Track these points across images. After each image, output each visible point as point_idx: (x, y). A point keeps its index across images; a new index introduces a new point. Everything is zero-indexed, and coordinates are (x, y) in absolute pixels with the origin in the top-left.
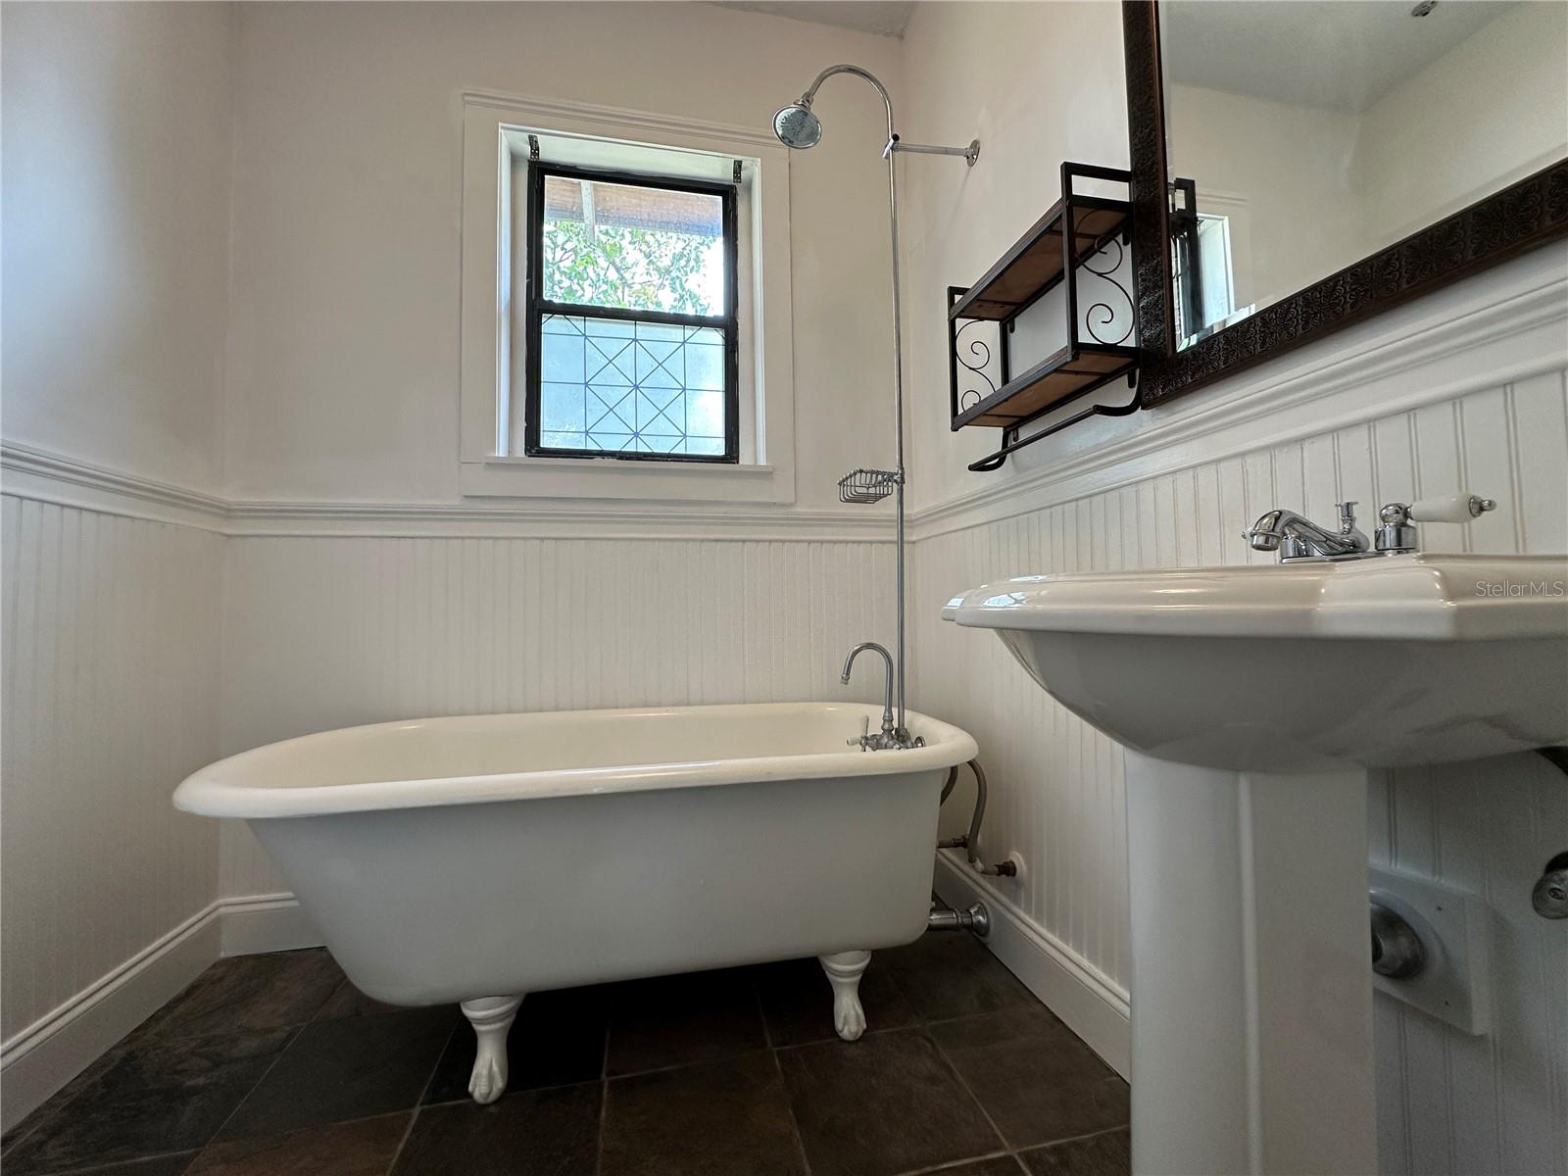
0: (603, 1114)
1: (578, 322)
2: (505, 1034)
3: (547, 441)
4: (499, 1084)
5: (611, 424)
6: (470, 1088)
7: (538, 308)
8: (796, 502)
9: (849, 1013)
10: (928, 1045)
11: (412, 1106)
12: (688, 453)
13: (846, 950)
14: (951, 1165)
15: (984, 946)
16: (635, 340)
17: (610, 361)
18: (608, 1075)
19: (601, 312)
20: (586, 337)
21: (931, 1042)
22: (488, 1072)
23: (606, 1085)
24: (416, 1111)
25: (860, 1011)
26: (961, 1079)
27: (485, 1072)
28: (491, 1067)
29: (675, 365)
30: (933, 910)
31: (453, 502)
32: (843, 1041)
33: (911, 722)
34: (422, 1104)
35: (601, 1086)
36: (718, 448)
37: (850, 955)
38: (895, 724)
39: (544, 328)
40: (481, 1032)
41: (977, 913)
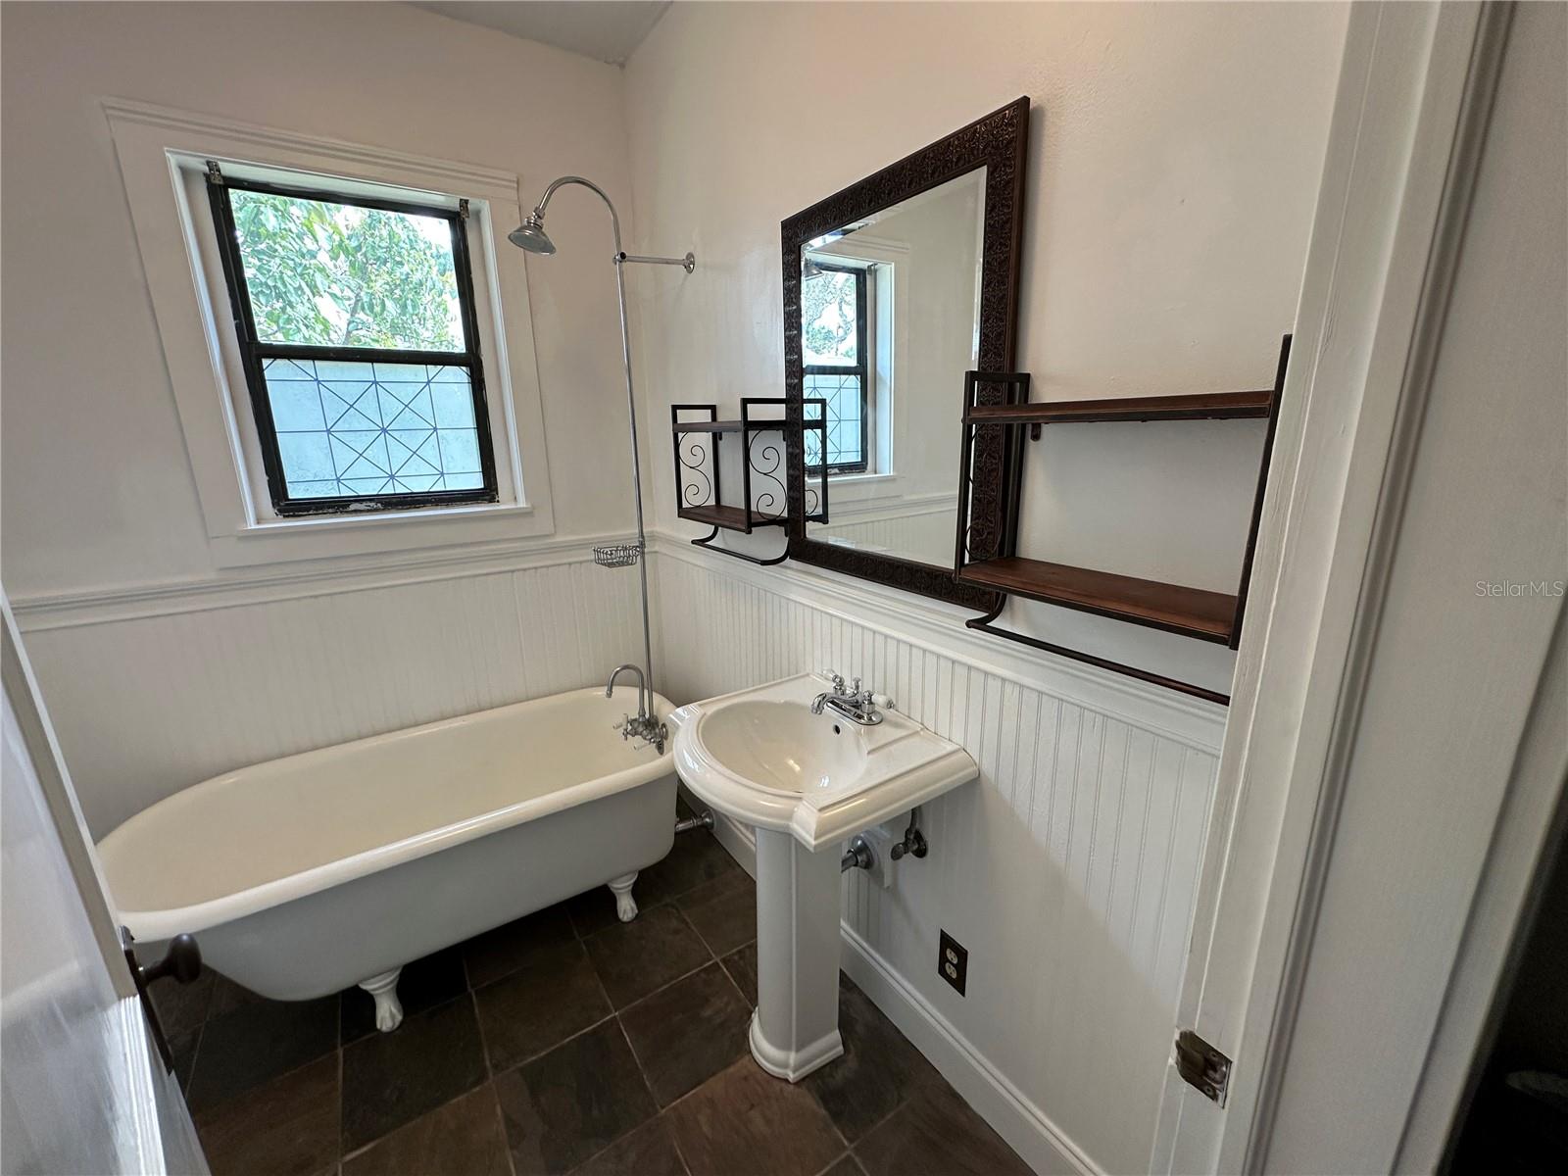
0: (477, 1011)
1: (307, 365)
2: (395, 989)
3: (295, 493)
4: (399, 1018)
5: (363, 468)
6: (379, 1026)
7: (254, 354)
8: (555, 532)
9: (626, 907)
10: (675, 911)
11: (335, 1048)
12: (448, 489)
13: (622, 876)
14: (685, 976)
15: (711, 835)
16: (376, 383)
17: (352, 406)
18: (472, 987)
19: (332, 355)
20: (319, 382)
21: (677, 909)
22: (388, 1014)
23: (473, 994)
24: (340, 1052)
25: (634, 905)
26: (693, 927)
27: (387, 1015)
28: (391, 1012)
29: (422, 404)
30: (679, 822)
31: (210, 576)
32: (624, 923)
33: (658, 710)
34: (342, 1045)
35: (470, 995)
36: (476, 482)
37: (626, 878)
38: (647, 716)
39: (267, 374)
40: (377, 995)
41: (705, 817)
